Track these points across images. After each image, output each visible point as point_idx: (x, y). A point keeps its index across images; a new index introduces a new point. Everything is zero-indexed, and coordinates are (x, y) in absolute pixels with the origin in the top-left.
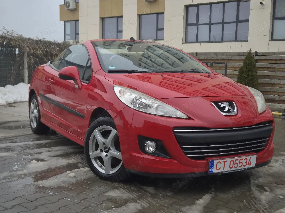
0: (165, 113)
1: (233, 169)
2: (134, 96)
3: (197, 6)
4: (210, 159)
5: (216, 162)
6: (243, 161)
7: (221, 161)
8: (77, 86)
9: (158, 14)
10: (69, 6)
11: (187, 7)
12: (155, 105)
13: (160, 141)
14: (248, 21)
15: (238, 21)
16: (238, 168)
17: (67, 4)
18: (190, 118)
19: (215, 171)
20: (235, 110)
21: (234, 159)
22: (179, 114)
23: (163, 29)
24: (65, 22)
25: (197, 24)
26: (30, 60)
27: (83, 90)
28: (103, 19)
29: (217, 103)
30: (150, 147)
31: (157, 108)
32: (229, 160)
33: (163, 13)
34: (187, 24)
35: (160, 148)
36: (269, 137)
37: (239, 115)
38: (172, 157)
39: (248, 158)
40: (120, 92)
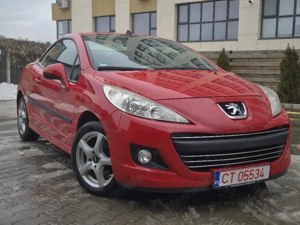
0: (163, 117)
1: (243, 181)
2: (126, 96)
3: (188, 4)
4: (216, 171)
5: (222, 174)
6: (255, 173)
7: (229, 173)
8: (63, 87)
9: (150, 13)
10: (61, 5)
11: (178, 6)
12: (151, 108)
13: (155, 150)
14: (237, 20)
15: (228, 20)
16: (249, 180)
17: (59, 3)
18: (191, 123)
19: (221, 184)
20: (245, 113)
21: (244, 171)
22: (179, 118)
23: (155, 29)
24: (58, 21)
25: (188, 23)
26: (12, 60)
27: (71, 91)
28: (95, 19)
29: (223, 105)
30: (145, 157)
31: (153, 111)
32: (237, 172)
33: (155, 12)
34: (179, 24)
35: (157, 158)
36: (285, 143)
37: (250, 118)
38: (169, 169)
39: (260, 168)
40: (110, 93)
